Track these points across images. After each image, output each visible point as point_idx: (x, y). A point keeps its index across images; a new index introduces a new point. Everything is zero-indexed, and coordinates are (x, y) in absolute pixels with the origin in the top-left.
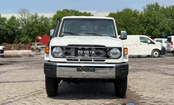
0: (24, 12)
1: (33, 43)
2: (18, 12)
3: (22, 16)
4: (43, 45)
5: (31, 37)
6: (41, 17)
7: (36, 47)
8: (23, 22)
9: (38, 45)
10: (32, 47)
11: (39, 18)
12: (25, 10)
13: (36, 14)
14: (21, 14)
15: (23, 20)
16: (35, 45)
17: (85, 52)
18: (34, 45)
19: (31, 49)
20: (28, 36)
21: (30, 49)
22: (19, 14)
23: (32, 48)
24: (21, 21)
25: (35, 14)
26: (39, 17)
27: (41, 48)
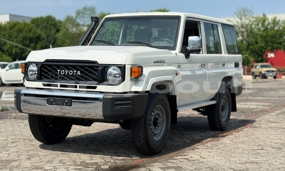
0: (244, 12)
1: (255, 64)
2: (236, 13)
3: (241, 19)
4: (270, 67)
5: (254, 54)
6: (272, 20)
7: (259, 71)
8: (243, 30)
9: (262, 67)
10: (253, 70)
11: (268, 22)
12: (246, 9)
13: (264, 15)
14: (240, 16)
15: (242, 27)
16: (258, 67)
17: (67, 72)
18: (256, 67)
19: (251, 73)
20: (249, 52)
21: (249, 74)
22: (237, 17)
23: (253, 73)
24: (239, 28)
25: (262, 16)
26: (268, 19)
27: (266, 73)
